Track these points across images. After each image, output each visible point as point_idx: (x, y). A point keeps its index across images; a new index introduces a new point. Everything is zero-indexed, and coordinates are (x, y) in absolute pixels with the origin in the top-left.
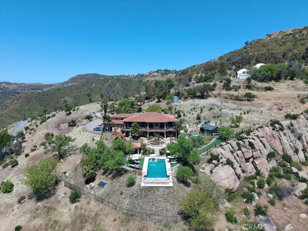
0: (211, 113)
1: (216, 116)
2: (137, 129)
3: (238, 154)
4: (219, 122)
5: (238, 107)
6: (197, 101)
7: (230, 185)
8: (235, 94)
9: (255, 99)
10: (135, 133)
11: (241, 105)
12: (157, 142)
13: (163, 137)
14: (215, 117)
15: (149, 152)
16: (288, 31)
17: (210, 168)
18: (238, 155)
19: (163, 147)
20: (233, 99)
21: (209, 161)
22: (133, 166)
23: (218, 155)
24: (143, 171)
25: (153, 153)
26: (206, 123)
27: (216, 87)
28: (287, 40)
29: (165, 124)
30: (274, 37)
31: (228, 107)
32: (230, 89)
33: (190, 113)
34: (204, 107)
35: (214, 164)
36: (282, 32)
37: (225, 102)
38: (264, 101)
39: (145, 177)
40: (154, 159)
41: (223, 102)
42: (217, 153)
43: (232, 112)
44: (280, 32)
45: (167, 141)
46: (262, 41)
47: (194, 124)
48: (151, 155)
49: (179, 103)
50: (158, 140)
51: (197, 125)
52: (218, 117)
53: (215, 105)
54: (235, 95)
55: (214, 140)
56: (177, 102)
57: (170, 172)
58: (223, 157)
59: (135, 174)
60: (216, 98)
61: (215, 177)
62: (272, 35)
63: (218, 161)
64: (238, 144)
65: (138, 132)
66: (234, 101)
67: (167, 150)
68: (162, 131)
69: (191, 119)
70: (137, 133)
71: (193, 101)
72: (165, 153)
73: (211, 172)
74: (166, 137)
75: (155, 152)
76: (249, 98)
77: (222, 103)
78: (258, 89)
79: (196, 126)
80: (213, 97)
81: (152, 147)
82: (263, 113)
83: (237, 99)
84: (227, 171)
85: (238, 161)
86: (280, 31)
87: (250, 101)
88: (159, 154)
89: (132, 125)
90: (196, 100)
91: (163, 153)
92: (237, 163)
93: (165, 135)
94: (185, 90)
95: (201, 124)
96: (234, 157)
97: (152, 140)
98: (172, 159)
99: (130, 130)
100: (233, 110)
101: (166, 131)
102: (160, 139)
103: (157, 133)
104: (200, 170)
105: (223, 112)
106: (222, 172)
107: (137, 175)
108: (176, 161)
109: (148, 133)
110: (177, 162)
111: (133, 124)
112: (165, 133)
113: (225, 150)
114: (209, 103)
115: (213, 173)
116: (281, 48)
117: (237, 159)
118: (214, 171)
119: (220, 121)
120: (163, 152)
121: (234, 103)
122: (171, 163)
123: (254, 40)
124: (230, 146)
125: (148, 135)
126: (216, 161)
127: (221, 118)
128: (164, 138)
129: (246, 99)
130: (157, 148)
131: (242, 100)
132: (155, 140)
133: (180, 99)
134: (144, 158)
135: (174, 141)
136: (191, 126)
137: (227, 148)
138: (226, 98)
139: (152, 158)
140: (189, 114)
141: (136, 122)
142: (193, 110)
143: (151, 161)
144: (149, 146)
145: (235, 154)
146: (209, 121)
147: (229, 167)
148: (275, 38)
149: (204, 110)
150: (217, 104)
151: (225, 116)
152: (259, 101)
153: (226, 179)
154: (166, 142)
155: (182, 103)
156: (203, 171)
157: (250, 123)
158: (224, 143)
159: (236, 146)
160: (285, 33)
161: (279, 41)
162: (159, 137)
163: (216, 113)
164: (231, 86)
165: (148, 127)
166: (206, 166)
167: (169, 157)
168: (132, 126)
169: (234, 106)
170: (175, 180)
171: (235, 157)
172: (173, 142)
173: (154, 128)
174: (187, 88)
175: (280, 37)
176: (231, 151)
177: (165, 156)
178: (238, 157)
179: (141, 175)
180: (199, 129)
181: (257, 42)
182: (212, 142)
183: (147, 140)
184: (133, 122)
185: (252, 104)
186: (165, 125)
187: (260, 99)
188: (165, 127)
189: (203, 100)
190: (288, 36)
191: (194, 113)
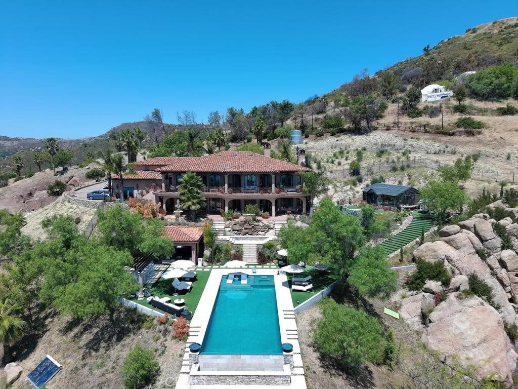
0: (383, 161)
1: (399, 166)
2: (196, 190)
3: (505, 259)
4: (408, 181)
5: (447, 147)
6: (345, 140)
7: (496, 366)
8: (435, 121)
9: (486, 132)
10: (189, 200)
11: (452, 143)
12: (250, 227)
13: (267, 213)
14: (394, 169)
15: (227, 252)
16: (511, 19)
17: (419, 304)
18: (503, 264)
19: (268, 240)
20: (429, 132)
21: (415, 283)
22: (164, 300)
23: (440, 264)
24: (194, 323)
25: (238, 257)
26: (374, 182)
27: (386, 111)
28: (511, 35)
29: (273, 177)
30: (484, 32)
31: (421, 148)
32: (419, 114)
33: (333, 162)
34: (364, 149)
35: (433, 293)
36: (498, 23)
37: (412, 138)
38: (506, 133)
39: (196, 351)
40: (239, 276)
41: (409, 139)
42: (436, 257)
43: (435, 158)
44: (494, 23)
45: (278, 222)
46: (459, 41)
47: (346, 184)
48: (229, 264)
49: (306, 143)
50: (254, 220)
51: (353, 187)
52: (403, 169)
53: (390, 145)
54: (432, 124)
55: (408, 221)
56: (301, 143)
57: (292, 324)
58: (457, 272)
59: (165, 335)
60: (389, 131)
61: (440, 337)
62: (478, 28)
63: (446, 283)
64: (499, 230)
65: (199, 198)
66: (433, 136)
67: (279, 247)
68: (265, 196)
69: (336, 175)
70: (195, 201)
71: (336, 139)
72: (274, 256)
73: (425, 318)
74: (277, 215)
75: (245, 255)
76: (469, 129)
77: (405, 140)
78: (483, 112)
79: (351, 188)
80: (382, 130)
81: (237, 239)
82: (511, 158)
83: (440, 131)
84: (480, 317)
85: (507, 281)
86: (494, 21)
87: (473, 135)
88: (255, 261)
89: (181, 180)
90: (343, 137)
91: (269, 257)
92: (500, 287)
93: (273, 208)
94: (317, 120)
95: (363, 185)
96: (488, 269)
97: (237, 220)
98: (296, 275)
99: (177, 194)
100: (435, 153)
101: (277, 196)
102: (259, 218)
103: (253, 202)
104: (387, 311)
105: (411, 159)
106: (464, 318)
107: (169, 337)
108: (309, 282)
109: (227, 203)
110: (310, 286)
111: (185, 177)
112: (273, 203)
113: (457, 248)
114: (373, 141)
115: (430, 322)
116: (501, 48)
117: (499, 275)
118: (433, 316)
119: (409, 179)
120: (267, 253)
121: (434, 140)
122: (294, 290)
123: (442, 41)
124: (472, 234)
125: (226, 208)
126: (440, 283)
127: (411, 171)
128: (271, 215)
129: (460, 132)
130: (250, 244)
131: (453, 134)
132: (246, 222)
133: (307, 137)
134: (208, 273)
135: (299, 224)
136: (338, 189)
137: (465, 242)
138: (414, 131)
139: (234, 271)
140: (331, 165)
141: (193, 172)
142: (340, 157)
143: (229, 281)
144: (228, 238)
145: (493, 260)
146: (382, 178)
147: (482, 304)
148: (485, 34)
149: (364, 155)
150: (393, 142)
151: (419, 167)
152: (496, 135)
153: (479, 344)
154: (276, 227)
155: (311, 144)
156: (396, 315)
157: (489, 182)
158: (456, 228)
159: (494, 235)
160: (503, 23)
161: (494, 37)
162: (257, 215)
163: (396, 160)
164: (420, 106)
165: (226, 185)
166: (404, 297)
167: (289, 269)
168: (180, 183)
169: (436, 146)
170: (314, 356)
171: (492, 268)
172: (296, 225)
173: (242, 188)
174: (321, 116)
175: (496, 31)
176: (477, 252)
177: (273, 264)
178: (504, 270)
179: (185, 340)
180: (359, 195)
181: (449, 44)
182: (403, 227)
183: (223, 222)
184: (185, 172)
185: (480, 142)
186: (273, 180)
187: (495, 129)
188: (273, 185)
189: (360, 137)
190: (512, 27)
191: (343, 161)
